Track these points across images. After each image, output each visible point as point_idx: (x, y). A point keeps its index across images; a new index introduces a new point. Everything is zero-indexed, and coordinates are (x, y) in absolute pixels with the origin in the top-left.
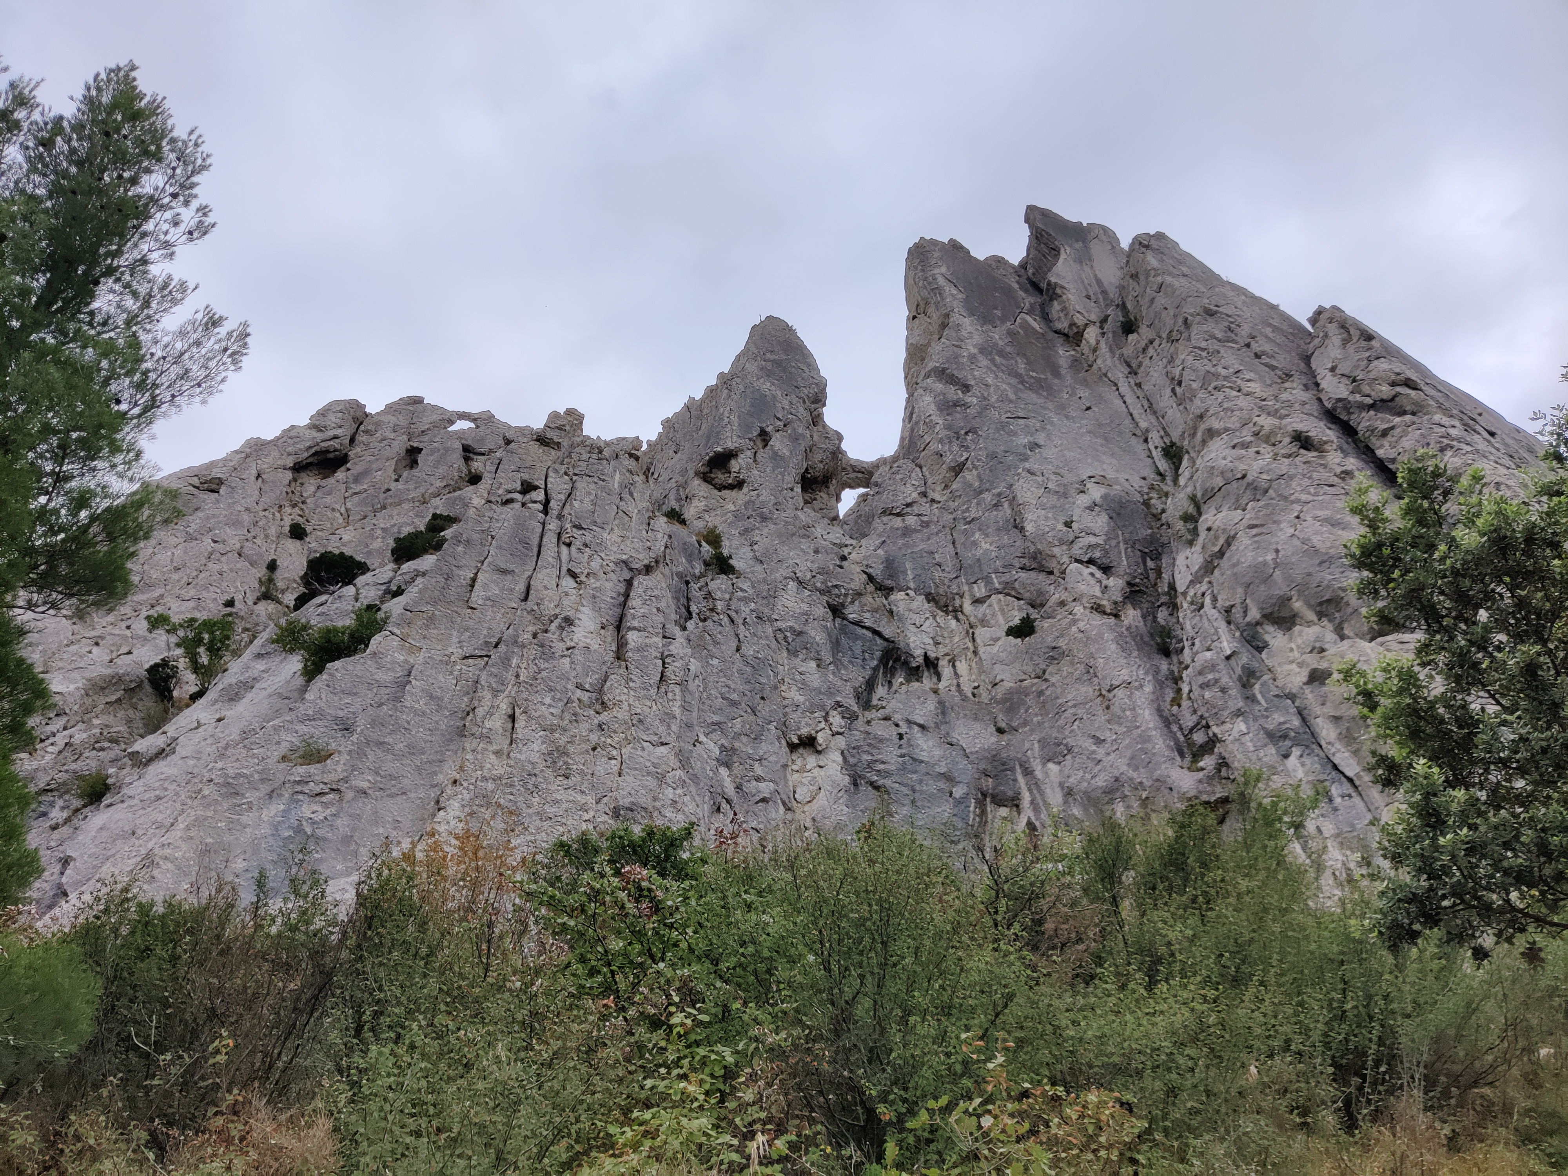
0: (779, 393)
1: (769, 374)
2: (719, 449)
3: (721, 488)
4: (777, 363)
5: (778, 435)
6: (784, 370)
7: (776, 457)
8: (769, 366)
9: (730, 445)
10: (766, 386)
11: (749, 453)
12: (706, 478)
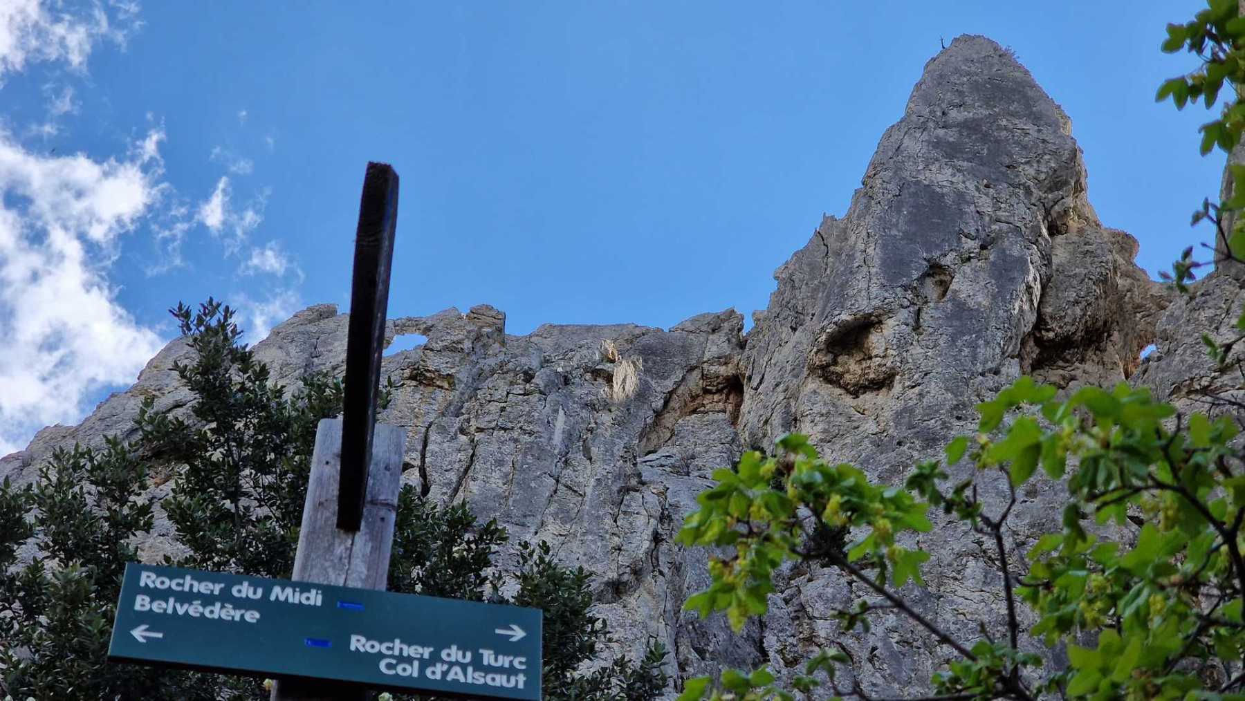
0: (971, 186)
1: (951, 152)
2: (845, 317)
3: (856, 391)
4: (970, 127)
5: (967, 268)
6: (985, 138)
7: (961, 311)
8: (951, 136)
9: (864, 306)
10: (942, 177)
11: (903, 314)
12: (828, 376)
